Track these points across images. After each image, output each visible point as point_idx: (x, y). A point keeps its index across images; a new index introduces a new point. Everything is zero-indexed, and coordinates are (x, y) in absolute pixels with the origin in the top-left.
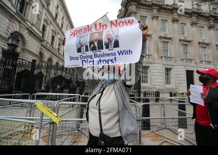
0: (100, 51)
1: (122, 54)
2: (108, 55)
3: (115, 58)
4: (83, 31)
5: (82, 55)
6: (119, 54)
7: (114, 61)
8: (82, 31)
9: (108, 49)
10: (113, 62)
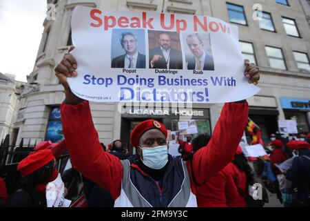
0: (174, 73)
1: (220, 84)
2: (192, 82)
3: (206, 90)
4: (131, 22)
5: (125, 74)
6: (215, 84)
7: (204, 95)
8: (127, 22)
9: (192, 71)
10: (202, 98)
